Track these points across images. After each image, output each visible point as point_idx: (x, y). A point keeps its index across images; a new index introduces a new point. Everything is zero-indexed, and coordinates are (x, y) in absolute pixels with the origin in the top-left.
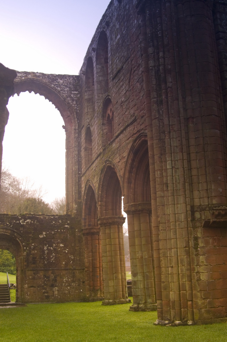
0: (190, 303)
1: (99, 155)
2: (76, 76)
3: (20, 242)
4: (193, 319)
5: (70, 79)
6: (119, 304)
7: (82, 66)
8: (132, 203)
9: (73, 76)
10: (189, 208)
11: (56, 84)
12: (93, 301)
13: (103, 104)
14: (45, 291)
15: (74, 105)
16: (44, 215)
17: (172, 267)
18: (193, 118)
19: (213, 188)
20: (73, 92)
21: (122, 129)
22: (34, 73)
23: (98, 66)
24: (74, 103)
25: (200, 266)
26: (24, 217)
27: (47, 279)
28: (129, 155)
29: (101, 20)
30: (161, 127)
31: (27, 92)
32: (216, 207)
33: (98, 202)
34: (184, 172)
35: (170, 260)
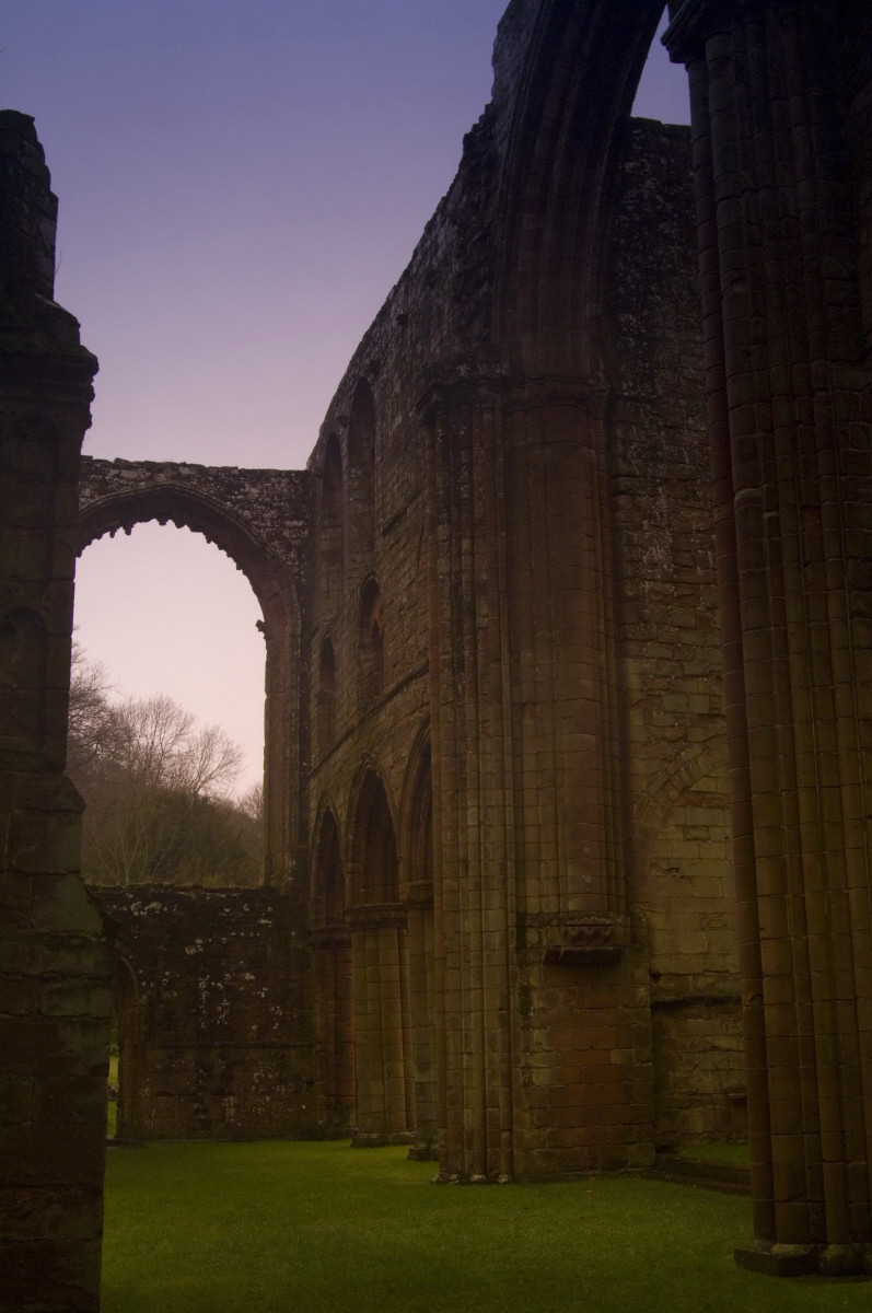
0: (505, 1135)
1: (350, 732)
2: (298, 472)
3: (130, 968)
4: (511, 1172)
5: (279, 483)
6: (395, 1144)
7: (316, 447)
8: (420, 882)
9: (288, 474)
10: (512, 919)
11: (240, 500)
12: (337, 1136)
13: (362, 589)
14: (200, 1106)
15: (290, 563)
16: (199, 887)
17: (470, 1054)
18: (535, 704)
19: (570, 873)
20: (288, 523)
21: (400, 679)
22: (173, 466)
23: (353, 471)
24: (292, 555)
25: (533, 1053)
26: (143, 895)
27: (205, 1074)
28: (412, 755)
29: (361, 344)
30: (458, 724)
31: (154, 522)
32: (572, 919)
33: (347, 862)
34: (505, 836)
35: (467, 1036)
